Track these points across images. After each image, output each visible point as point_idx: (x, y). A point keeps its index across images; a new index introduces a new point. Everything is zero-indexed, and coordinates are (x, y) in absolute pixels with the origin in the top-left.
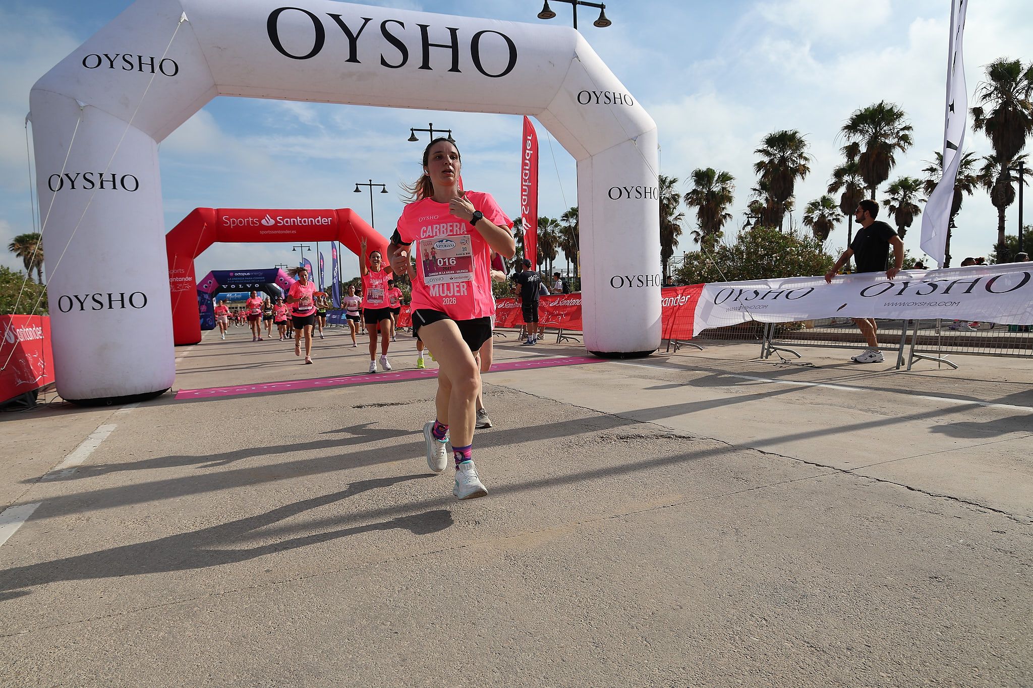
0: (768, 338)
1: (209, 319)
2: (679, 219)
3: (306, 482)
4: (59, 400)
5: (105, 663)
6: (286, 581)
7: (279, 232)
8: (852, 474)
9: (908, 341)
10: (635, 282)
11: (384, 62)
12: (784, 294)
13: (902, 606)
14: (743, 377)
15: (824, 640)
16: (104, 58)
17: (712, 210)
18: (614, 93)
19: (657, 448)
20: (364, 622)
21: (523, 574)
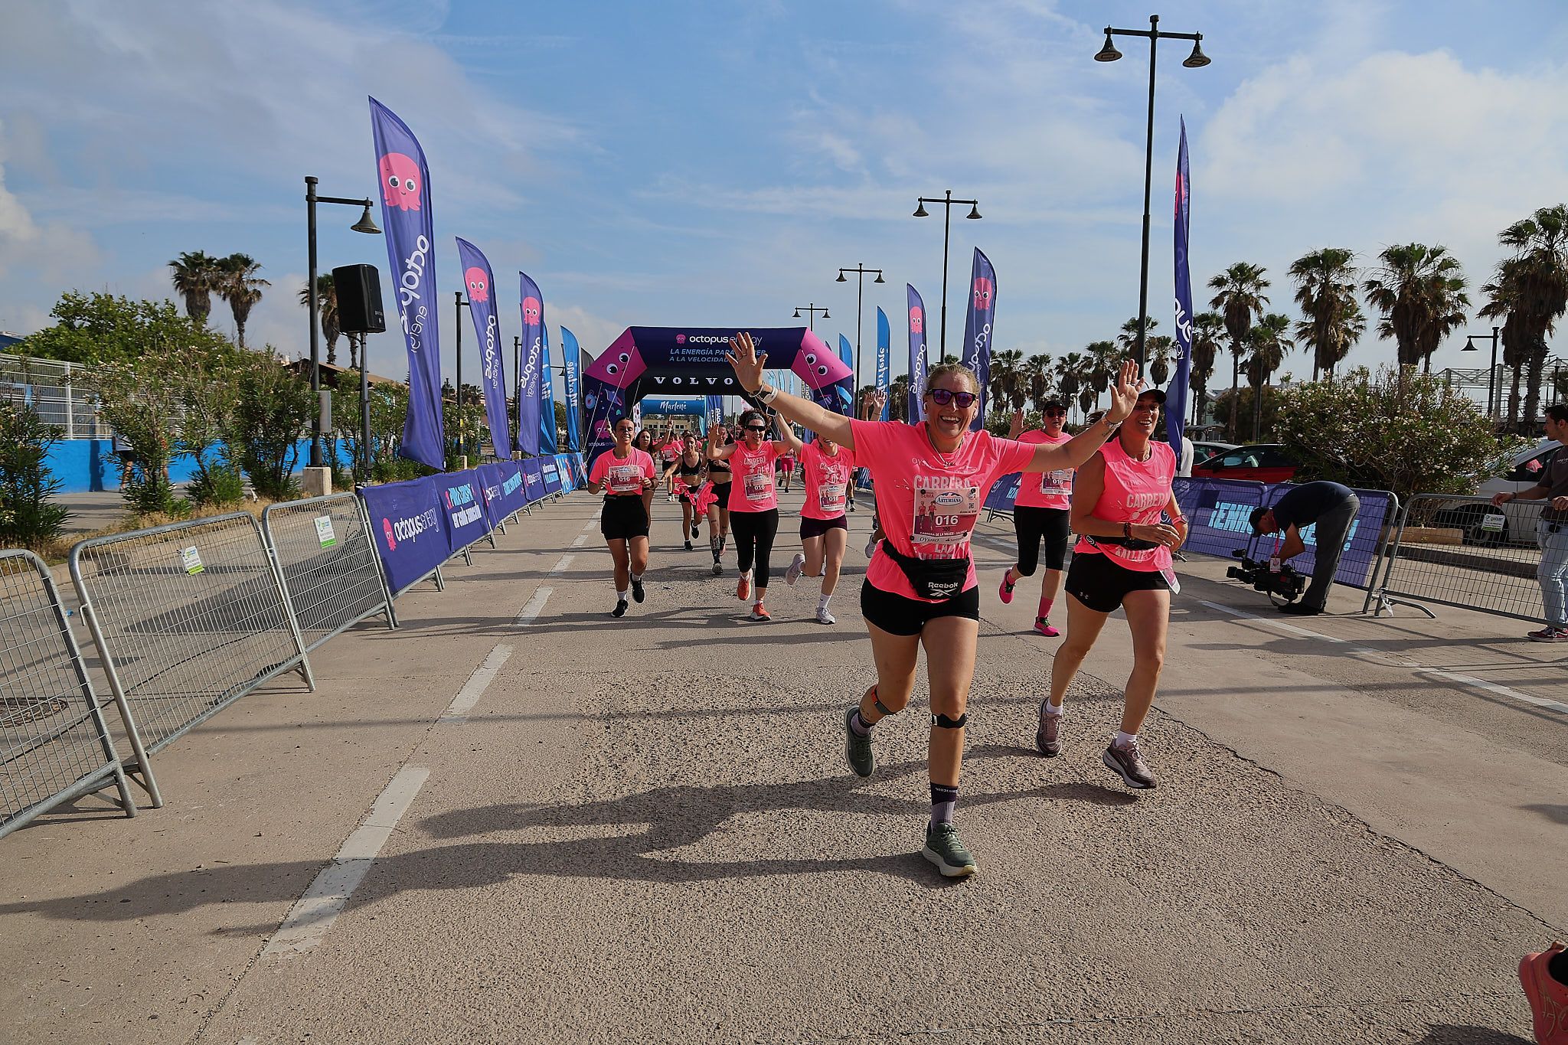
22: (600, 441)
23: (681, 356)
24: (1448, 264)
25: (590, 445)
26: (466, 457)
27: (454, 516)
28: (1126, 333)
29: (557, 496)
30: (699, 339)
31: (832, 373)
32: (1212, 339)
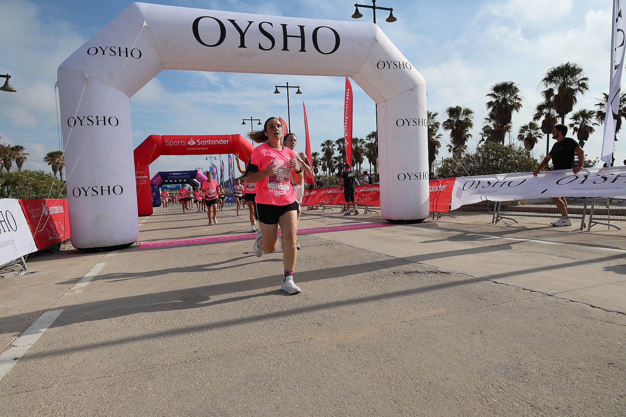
0: (497, 210)
1: (157, 200)
2: (439, 137)
3: (216, 298)
4: (73, 248)
5: (102, 406)
6: (206, 358)
7: (198, 149)
8: (554, 297)
9: (588, 212)
10: (413, 177)
11: (261, 47)
12: (507, 183)
13: (590, 382)
14: (482, 235)
15: (540, 402)
16: (99, 49)
17: (459, 132)
18: (399, 62)
19: (428, 279)
20: (253, 384)
21: (348, 356)
23: (170, 178)
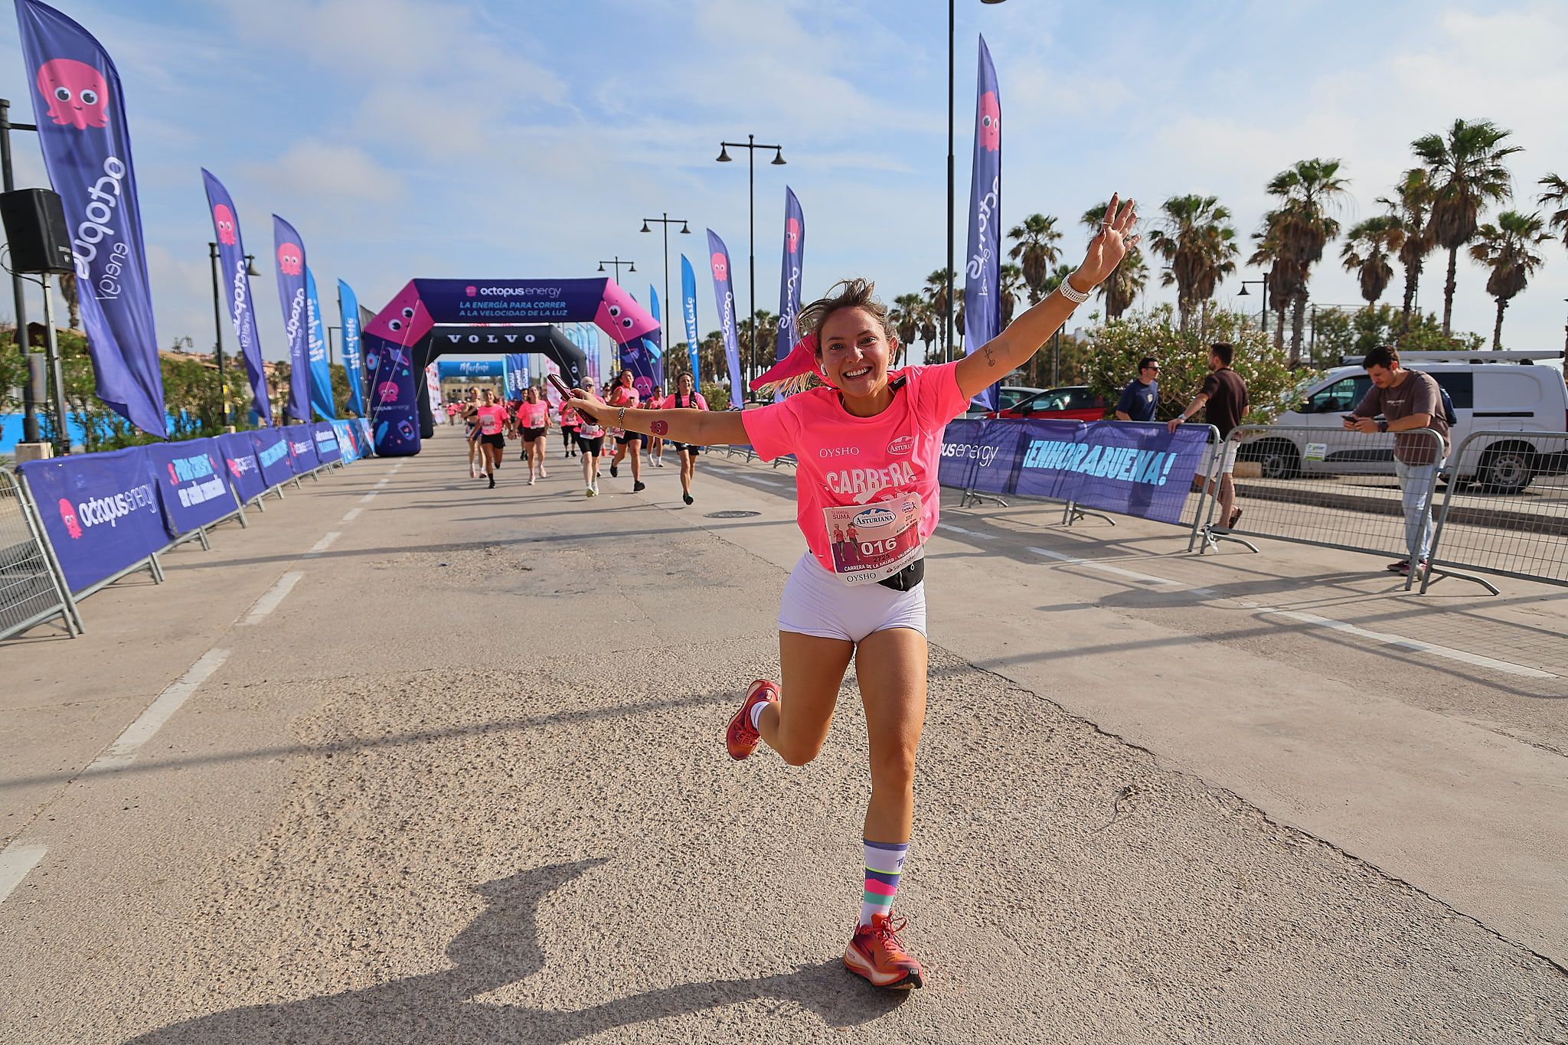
1: (404, 423)
22: (385, 404)
23: (472, 310)
24: (1220, 214)
25: (375, 409)
26: (233, 429)
27: (182, 493)
28: (929, 286)
29: (336, 466)
30: (492, 292)
31: (637, 326)
32: (1011, 289)
